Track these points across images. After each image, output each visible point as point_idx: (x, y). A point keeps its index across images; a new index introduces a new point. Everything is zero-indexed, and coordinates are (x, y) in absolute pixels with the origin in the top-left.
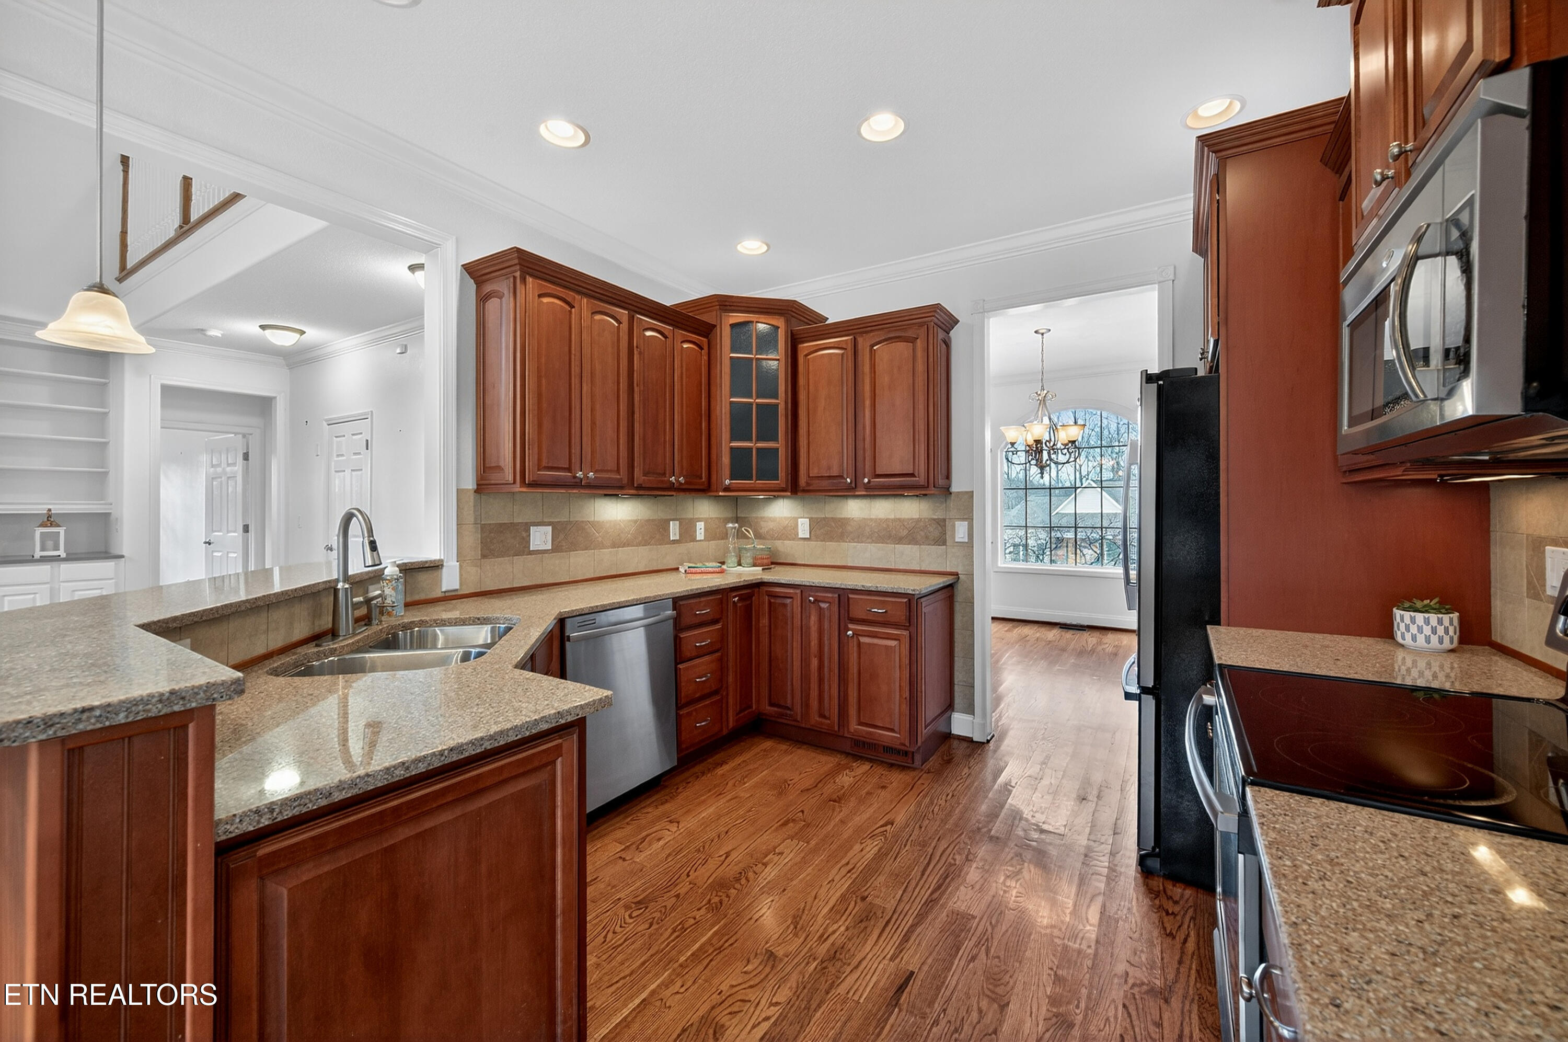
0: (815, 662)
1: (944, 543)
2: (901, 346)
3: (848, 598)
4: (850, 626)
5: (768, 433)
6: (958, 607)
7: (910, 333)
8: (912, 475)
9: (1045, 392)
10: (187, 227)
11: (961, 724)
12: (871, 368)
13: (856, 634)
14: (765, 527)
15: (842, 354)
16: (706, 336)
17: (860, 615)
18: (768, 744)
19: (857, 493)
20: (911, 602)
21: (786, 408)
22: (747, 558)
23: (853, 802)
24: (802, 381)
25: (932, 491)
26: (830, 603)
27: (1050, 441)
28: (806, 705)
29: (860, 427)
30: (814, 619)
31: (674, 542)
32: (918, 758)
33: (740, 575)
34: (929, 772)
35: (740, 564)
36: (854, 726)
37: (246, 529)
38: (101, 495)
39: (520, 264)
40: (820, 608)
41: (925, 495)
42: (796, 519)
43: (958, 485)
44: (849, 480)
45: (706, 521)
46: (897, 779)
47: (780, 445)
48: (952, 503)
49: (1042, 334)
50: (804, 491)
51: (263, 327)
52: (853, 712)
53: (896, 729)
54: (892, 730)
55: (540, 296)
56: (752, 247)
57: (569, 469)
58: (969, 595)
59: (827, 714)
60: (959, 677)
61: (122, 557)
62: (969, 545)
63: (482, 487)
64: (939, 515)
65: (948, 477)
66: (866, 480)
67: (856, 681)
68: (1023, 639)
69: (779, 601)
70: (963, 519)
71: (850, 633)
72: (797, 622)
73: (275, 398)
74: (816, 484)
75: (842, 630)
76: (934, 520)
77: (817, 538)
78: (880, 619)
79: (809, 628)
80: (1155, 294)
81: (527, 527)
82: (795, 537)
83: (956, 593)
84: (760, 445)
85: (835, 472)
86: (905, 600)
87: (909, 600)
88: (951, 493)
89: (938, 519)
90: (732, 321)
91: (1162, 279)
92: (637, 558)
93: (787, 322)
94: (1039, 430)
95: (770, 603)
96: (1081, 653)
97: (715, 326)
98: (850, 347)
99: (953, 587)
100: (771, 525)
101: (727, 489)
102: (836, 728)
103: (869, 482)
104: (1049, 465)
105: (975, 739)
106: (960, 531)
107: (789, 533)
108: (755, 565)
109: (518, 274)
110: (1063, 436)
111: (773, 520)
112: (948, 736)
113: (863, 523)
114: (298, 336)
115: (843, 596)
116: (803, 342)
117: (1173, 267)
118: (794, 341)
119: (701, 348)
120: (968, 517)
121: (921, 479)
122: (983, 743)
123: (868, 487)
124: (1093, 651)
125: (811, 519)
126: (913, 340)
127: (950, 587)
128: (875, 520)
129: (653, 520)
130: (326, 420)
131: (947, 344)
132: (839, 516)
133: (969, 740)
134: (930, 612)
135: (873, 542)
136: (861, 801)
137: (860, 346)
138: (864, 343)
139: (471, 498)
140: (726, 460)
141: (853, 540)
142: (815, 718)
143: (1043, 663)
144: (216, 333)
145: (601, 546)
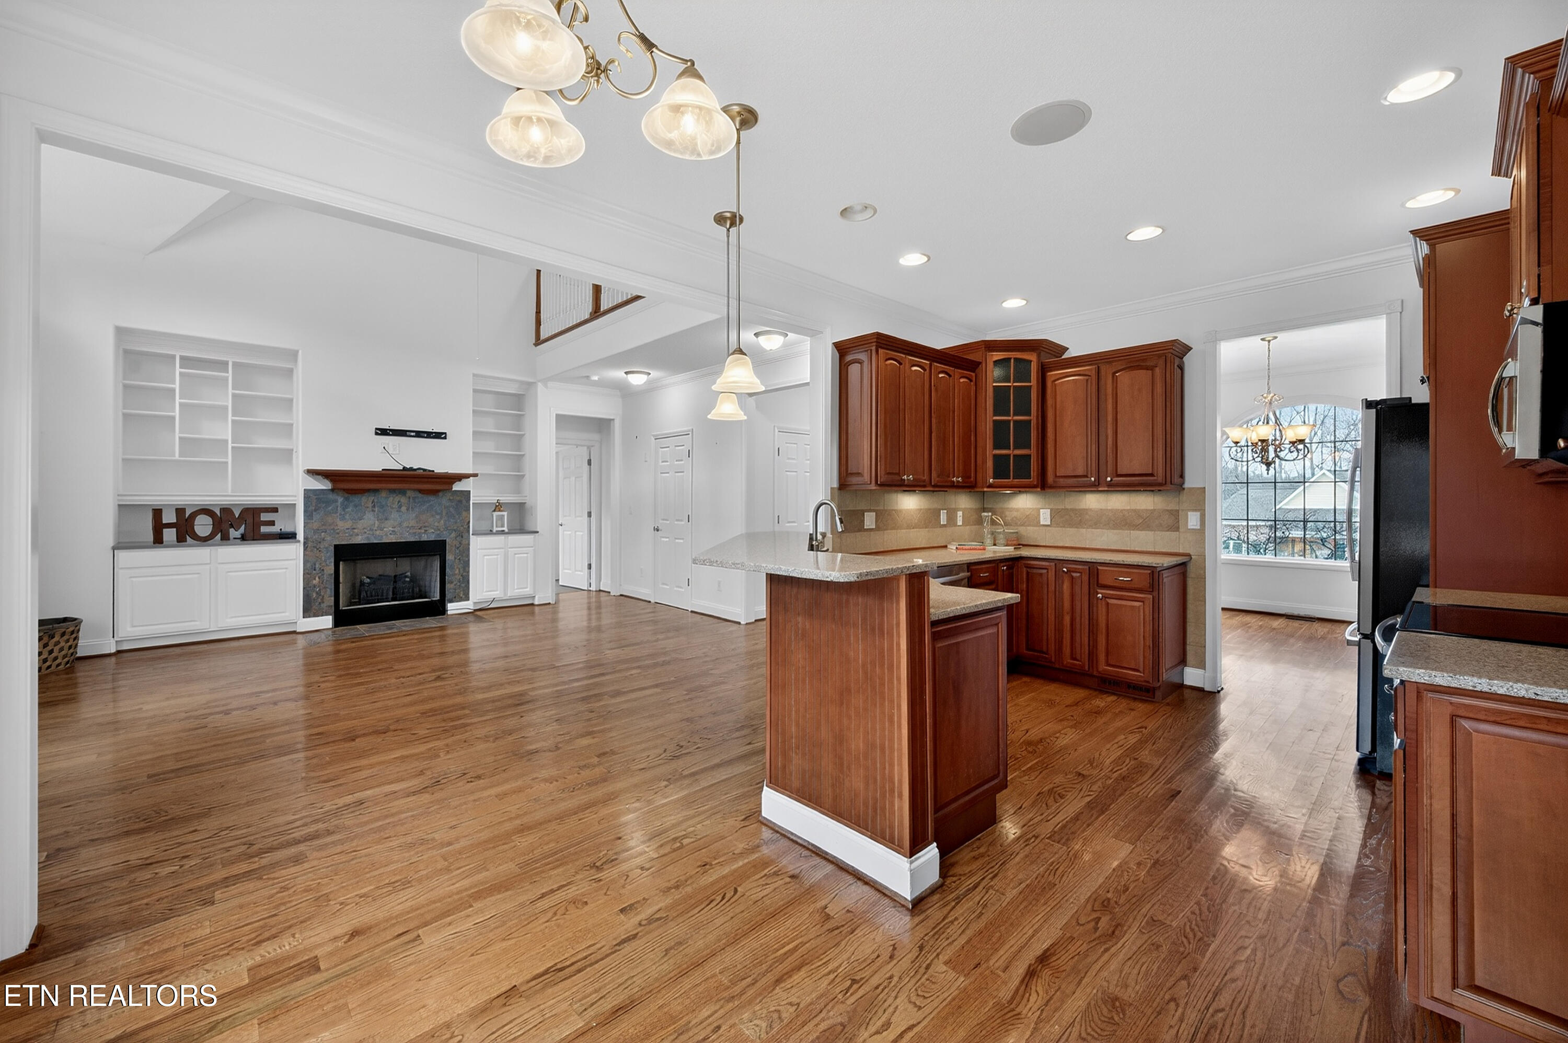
0: (1067, 619)
1: (1177, 529)
2: (1142, 372)
3: (1098, 569)
4: (1099, 591)
5: (1023, 443)
6: (1190, 582)
7: (1149, 363)
8: (1152, 475)
9: (1272, 395)
10: (597, 313)
11: (1192, 676)
12: (1113, 390)
13: (1105, 597)
14: (1009, 516)
15: (1087, 380)
16: (974, 372)
17: (1109, 582)
18: (1025, 679)
19: (1100, 489)
20: (1154, 573)
21: (1037, 423)
22: (1001, 539)
23: (1109, 715)
24: (1050, 402)
25: (1169, 486)
26: (1081, 573)
27: (1275, 440)
28: (1060, 650)
29: (1102, 438)
30: (1066, 586)
31: (944, 526)
32: (1159, 694)
33: (995, 552)
34: (1168, 704)
35: (995, 545)
36: (1103, 667)
37: (589, 514)
38: (518, 491)
39: (877, 342)
40: (1072, 576)
41: (1160, 490)
42: (1038, 510)
43: (1191, 481)
44: (1093, 479)
45: (964, 510)
46: (1141, 707)
47: (1033, 451)
48: (1184, 496)
49: (1269, 341)
50: (1051, 487)
51: (626, 373)
52: (1102, 657)
53: (1141, 670)
54: (1138, 671)
55: (887, 360)
56: (1014, 303)
57: (898, 474)
58: (1202, 572)
59: (1078, 657)
60: (1190, 638)
61: (538, 532)
62: (1202, 531)
63: (843, 485)
64: (1172, 506)
65: (1182, 476)
66: (1109, 479)
67: (1104, 631)
68: (1245, 625)
69: (1035, 571)
70: (1196, 510)
71: (1100, 595)
72: (1052, 588)
73: (613, 420)
74: (1062, 481)
75: (1091, 595)
76: (1168, 510)
77: (1058, 525)
78: (1127, 586)
79: (1062, 593)
80: (1384, 321)
81: (862, 513)
82: (1038, 524)
83: (1188, 570)
84: (1018, 452)
85: (1080, 471)
86: (1149, 572)
87: (1153, 572)
88: (1184, 489)
89: (1172, 510)
90: (996, 358)
91: (1389, 311)
92: (919, 537)
93: (1039, 356)
94: (1265, 432)
95: (1028, 573)
96: (1311, 639)
97: (980, 363)
98: (1093, 374)
99: (1186, 566)
100: (1015, 514)
101: (990, 486)
102: (1087, 668)
103: (1111, 480)
104: (1274, 462)
105: (1206, 689)
106: (1193, 520)
107: (1032, 519)
108: (1007, 545)
109: (874, 348)
110: (1290, 435)
111: (1017, 510)
112: (1181, 686)
113: (1101, 513)
114: (646, 376)
115: (1093, 569)
116: (1051, 371)
117: (1400, 302)
118: (1044, 370)
119: (971, 381)
120: (1200, 507)
121: (1160, 478)
122: (1215, 693)
123: (1110, 485)
124: (1323, 638)
125: (1051, 510)
126: (1152, 369)
127: (1184, 564)
128: (1111, 510)
129: (930, 509)
130: (654, 436)
131: (1181, 368)
132: (1077, 508)
133: (1200, 690)
134: (1169, 583)
135: (1110, 528)
136: (1116, 715)
137: (1103, 373)
138: (1107, 371)
139: (836, 491)
140: (990, 464)
141: (1091, 527)
142: (1068, 660)
143: (1267, 645)
144: (595, 378)
145: (900, 528)
